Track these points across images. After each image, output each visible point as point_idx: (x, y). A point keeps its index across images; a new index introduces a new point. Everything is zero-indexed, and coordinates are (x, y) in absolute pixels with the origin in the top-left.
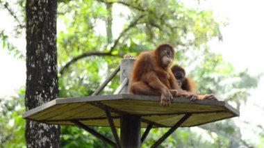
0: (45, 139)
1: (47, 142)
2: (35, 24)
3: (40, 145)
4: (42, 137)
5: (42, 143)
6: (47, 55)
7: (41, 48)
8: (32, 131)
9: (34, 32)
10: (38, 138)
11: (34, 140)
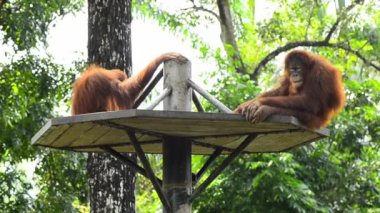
0: (112, 172)
1: (115, 176)
2: (98, 11)
3: (105, 179)
4: (109, 168)
5: (108, 177)
6: (114, 53)
7: (105, 43)
8: (95, 161)
9: (96, 22)
10: (102, 169)
11: (98, 173)
